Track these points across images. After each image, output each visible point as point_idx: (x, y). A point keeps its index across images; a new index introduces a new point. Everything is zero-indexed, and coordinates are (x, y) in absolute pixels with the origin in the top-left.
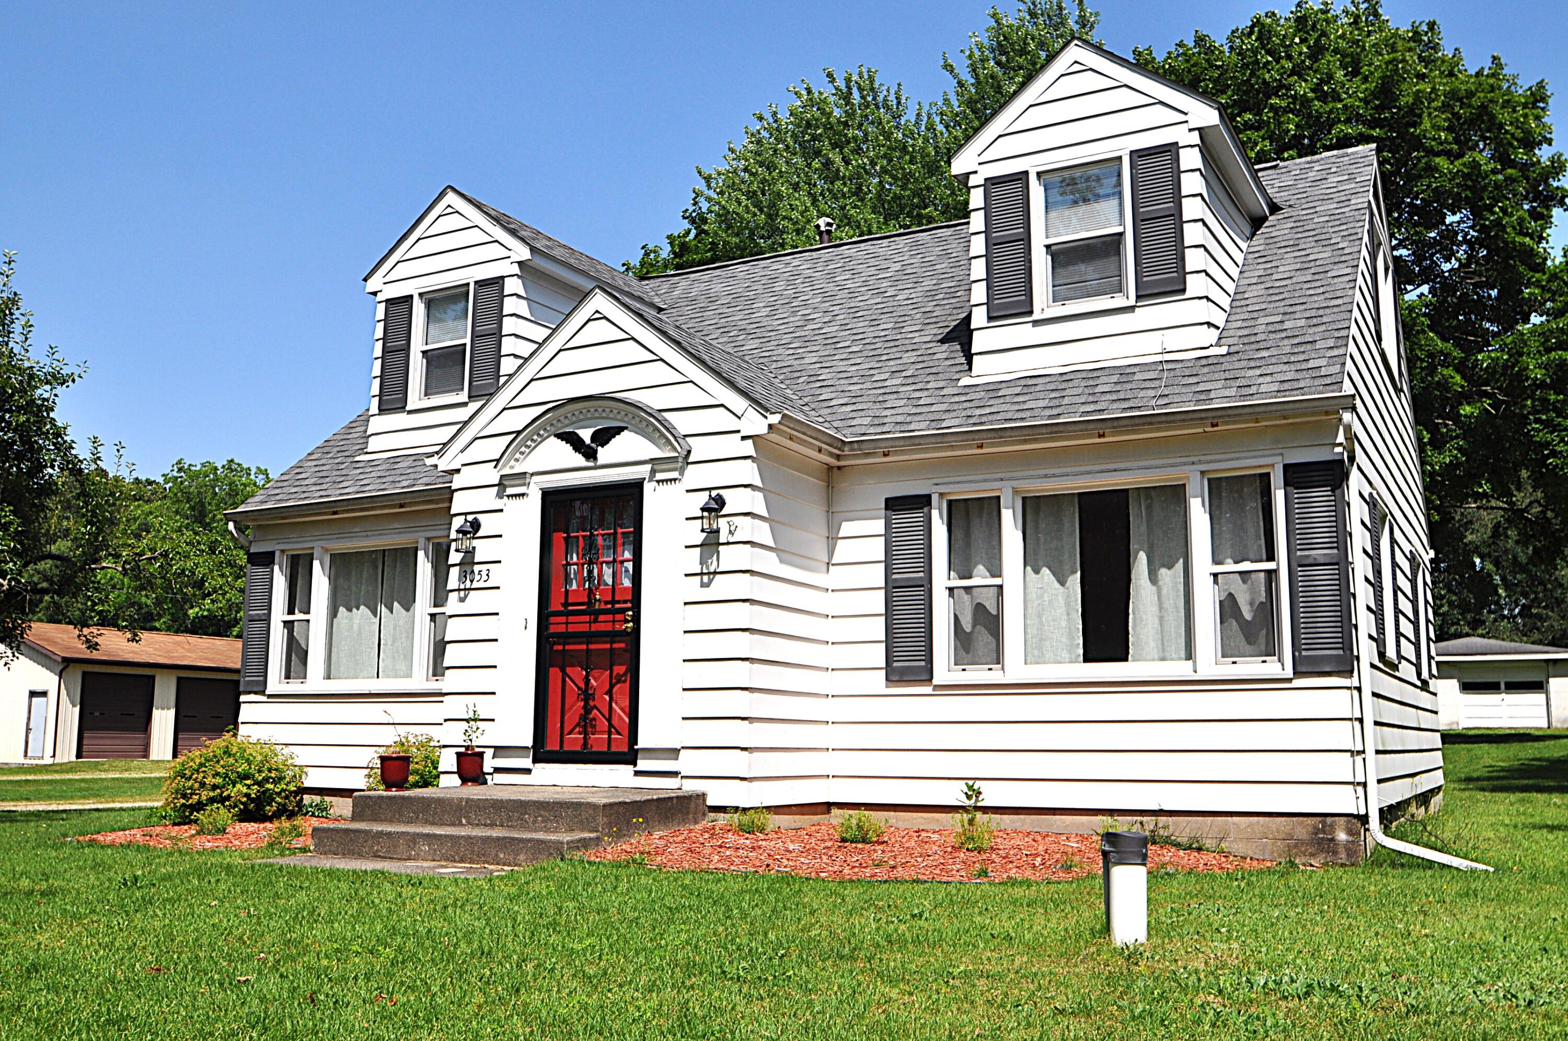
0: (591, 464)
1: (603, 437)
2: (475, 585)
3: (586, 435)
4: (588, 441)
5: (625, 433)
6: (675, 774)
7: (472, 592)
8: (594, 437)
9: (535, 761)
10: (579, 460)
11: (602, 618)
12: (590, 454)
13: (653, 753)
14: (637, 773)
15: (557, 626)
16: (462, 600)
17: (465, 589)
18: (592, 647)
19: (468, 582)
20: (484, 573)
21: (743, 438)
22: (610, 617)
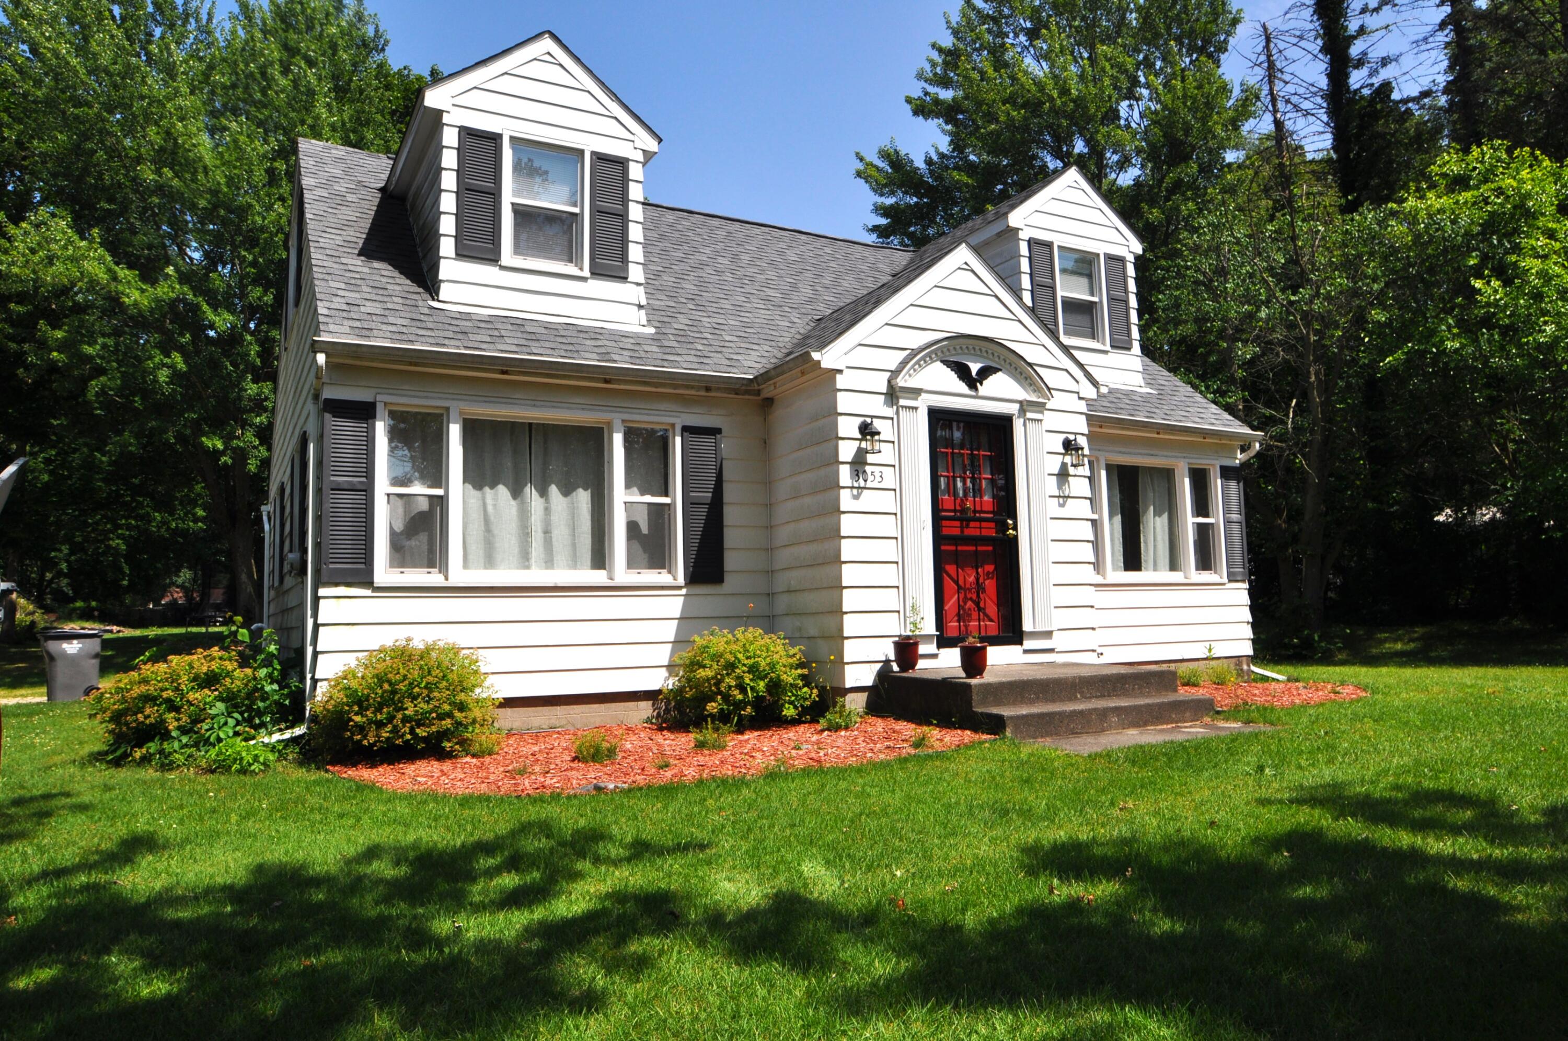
0: (973, 393)
1: (985, 373)
2: (869, 485)
3: (975, 367)
4: (974, 373)
5: (1000, 374)
6: (1051, 651)
7: (865, 491)
8: (979, 373)
9: (939, 646)
10: (963, 388)
11: (972, 524)
12: (972, 382)
13: (1035, 635)
14: (1026, 652)
15: (952, 529)
16: (856, 497)
17: (859, 488)
18: (979, 548)
19: (861, 480)
20: (877, 475)
21: (1080, 398)
22: (977, 524)
